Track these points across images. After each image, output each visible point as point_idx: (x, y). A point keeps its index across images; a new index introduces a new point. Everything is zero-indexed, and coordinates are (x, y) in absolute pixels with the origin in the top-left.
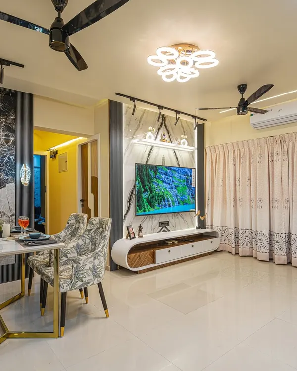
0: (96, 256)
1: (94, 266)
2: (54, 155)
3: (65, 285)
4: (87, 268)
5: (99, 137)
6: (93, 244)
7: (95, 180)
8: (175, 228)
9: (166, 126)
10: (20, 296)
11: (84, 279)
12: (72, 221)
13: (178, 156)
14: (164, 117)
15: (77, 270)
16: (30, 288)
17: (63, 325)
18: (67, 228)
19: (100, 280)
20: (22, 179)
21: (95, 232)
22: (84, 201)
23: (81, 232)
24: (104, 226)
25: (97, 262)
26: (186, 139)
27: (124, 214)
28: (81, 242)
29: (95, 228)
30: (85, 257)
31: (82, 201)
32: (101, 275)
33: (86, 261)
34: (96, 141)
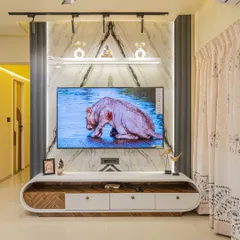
8: (129, 167)
9: (114, 36)
13: (137, 72)
14: (111, 25)
26: (144, 48)
27: (48, 145)
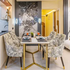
0: (60, 48)
1: (59, 51)
2: (47, 16)
3: (49, 55)
4: (57, 51)
5: (59, 9)
6: (58, 42)
7: (58, 21)
10: (38, 51)
11: (56, 55)
12: (52, 34)
15: (53, 51)
16: (40, 49)
17: (49, 67)
18: (50, 35)
19: (61, 56)
20: (39, 22)
21: (59, 38)
22: (55, 27)
23: (54, 37)
24: (63, 37)
25: (60, 50)
28: (54, 41)
29: (59, 37)
30: (56, 48)
31: (54, 27)
32: (62, 54)
33: (57, 49)
34: (58, 10)
